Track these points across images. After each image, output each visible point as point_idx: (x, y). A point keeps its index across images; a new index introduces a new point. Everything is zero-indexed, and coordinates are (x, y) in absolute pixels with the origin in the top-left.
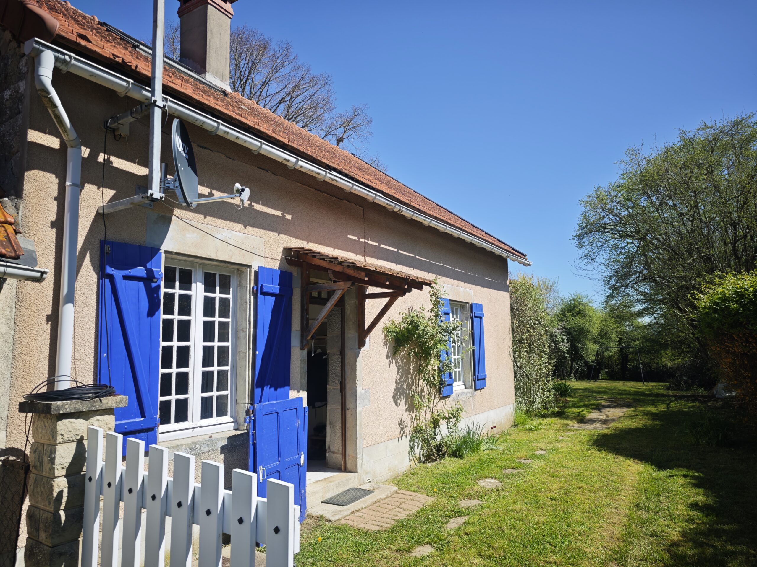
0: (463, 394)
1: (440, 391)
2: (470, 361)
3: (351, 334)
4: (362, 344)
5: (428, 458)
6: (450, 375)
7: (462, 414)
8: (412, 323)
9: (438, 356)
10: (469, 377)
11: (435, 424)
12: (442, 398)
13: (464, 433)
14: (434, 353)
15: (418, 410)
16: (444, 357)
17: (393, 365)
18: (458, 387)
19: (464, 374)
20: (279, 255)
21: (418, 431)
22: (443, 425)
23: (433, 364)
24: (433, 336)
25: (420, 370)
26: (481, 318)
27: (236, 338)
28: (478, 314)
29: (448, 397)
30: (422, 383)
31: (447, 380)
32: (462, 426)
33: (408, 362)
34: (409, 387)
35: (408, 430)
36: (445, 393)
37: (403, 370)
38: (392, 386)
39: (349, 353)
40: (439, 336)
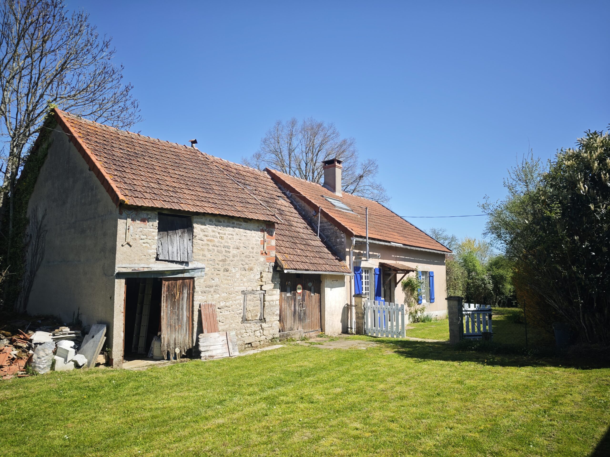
0: (426, 304)
1: (418, 302)
2: (429, 292)
3: (393, 284)
4: (396, 286)
5: (414, 322)
6: (421, 297)
7: (425, 309)
8: (410, 280)
9: (417, 291)
10: (428, 298)
11: (416, 312)
12: (419, 304)
13: (426, 315)
14: (416, 289)
15: (411, 307)
16: (419, 291)
17: (404, 293)
18: (424, 301)
19: (426, 297)
20: (378, 264)
21: (411, 313)
22: (419, 312)
23: (416, 293)
24: (416, 284)
25: (412, 294)
26: (433, 277)
27: (370, 285)
28: (431, 275)
29: (420, 304)
30: (412, 299)
31: (420, 299)
32: (425, 314)
33: (408, 292)
34: (408, 300)
35: (408, 313)
36: (419, 302)
37: (407, 294)
38: (404, 299)
39: (392, 289)
40: (418, 284)
